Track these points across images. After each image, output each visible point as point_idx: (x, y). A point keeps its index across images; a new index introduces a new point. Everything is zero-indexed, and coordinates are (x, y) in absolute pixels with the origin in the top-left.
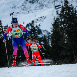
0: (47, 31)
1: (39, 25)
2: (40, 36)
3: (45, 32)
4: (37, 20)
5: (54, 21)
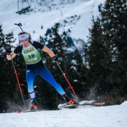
0: (82, 41)
1: (69, 31)
2: (71, 50)
3: (79, 42)
4: (65, 22)
5: (93, 25)
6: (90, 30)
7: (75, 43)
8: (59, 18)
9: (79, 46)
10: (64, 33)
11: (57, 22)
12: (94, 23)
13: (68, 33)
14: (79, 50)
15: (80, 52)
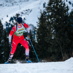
0: (33, 26)
4: (22, 13)
5: (41, 15)
6: (39, 18)
13: (24, 20)
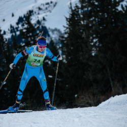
6: (67, 19)
7: (50, 33)
8: (33, 5)
9: (54, 36)
10: (39, 22)
11: (31, 9)
12: (72, 11)
13: (43, 22)
14: (55, 41)
15: (56, 44)
